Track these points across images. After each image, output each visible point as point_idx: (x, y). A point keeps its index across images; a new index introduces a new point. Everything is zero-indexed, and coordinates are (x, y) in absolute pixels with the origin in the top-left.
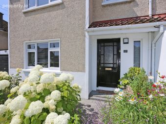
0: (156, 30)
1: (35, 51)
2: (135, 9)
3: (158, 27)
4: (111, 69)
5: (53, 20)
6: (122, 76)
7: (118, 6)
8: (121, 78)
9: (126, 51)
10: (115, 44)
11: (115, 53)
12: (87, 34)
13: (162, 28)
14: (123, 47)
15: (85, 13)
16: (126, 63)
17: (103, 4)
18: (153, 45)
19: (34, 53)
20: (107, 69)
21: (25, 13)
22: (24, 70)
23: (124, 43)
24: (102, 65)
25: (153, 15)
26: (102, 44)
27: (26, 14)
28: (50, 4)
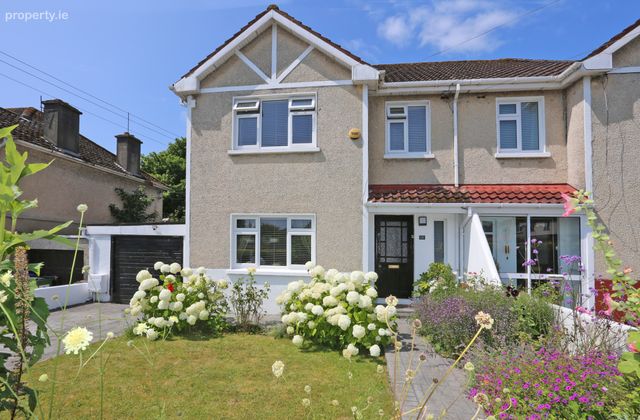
0: (464, 211)
1: (256, 232)
2: (436, 171)
3: (466, 209)
4: (397, 267)
5: (301, 179)
6: (417, 277)
7: (410, 164)
8: (415, 280)
9: (422, 238)
10: (405, 224)
11: (405, 239)
12: (365, 210)
13: (470, 212)
14: (418, 230)
15: (361, 175)
16: (423, 257)
17: (385, 157)
18: (462, 230)
19: (254, 236)
20: (391, 267)
21: (233, 156)
22: (230, 271)
23: (420, 225)
24: (383, 260)
25: (460, 185)
26: (383, 224)
27: (236, 159)
28: (291, 147)
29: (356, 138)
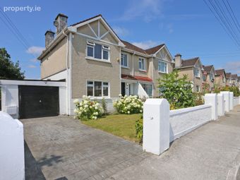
1: (93, 86)
28: (102, 60)
29: (119, 61)
